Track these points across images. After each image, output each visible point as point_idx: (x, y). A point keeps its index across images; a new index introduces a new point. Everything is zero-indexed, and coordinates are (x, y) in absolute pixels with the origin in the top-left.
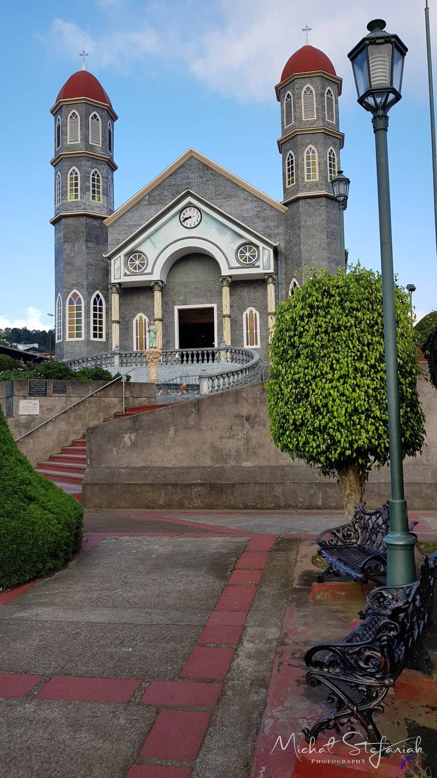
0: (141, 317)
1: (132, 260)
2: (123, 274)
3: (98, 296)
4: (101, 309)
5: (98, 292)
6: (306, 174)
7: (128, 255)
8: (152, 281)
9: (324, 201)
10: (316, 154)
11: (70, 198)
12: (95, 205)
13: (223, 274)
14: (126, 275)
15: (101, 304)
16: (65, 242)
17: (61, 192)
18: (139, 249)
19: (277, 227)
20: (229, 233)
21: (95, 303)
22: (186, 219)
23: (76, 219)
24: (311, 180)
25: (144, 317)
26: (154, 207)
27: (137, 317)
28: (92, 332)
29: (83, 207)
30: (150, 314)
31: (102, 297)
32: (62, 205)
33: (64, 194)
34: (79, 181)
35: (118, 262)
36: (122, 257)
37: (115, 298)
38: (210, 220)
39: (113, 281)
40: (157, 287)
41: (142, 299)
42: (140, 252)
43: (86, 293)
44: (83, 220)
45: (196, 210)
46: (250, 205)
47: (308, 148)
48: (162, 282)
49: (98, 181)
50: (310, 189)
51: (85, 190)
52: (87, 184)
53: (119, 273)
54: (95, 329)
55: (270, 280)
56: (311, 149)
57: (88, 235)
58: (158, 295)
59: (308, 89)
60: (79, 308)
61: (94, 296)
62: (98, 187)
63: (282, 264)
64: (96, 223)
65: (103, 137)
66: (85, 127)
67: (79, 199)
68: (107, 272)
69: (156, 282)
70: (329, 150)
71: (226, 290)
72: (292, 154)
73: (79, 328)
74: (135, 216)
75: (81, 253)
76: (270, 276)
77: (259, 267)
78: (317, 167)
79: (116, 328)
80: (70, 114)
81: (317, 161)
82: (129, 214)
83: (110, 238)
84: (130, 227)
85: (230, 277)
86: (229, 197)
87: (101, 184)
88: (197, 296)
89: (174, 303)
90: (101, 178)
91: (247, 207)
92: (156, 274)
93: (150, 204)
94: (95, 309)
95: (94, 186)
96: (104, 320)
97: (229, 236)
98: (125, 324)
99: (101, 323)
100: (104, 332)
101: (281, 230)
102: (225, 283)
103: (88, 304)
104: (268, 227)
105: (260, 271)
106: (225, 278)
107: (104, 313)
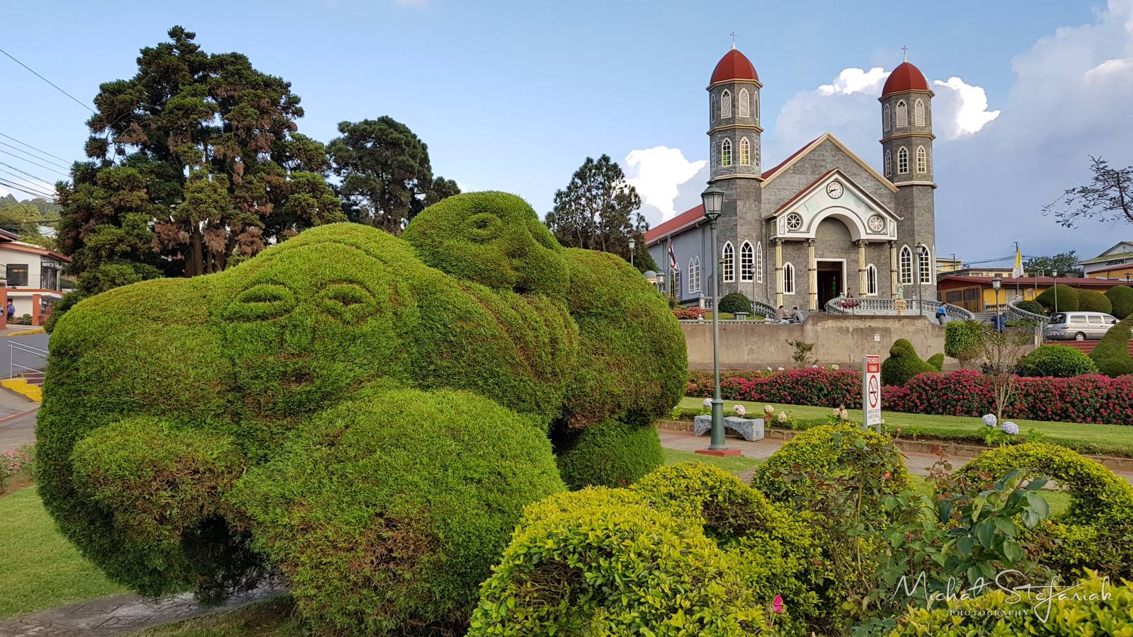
0: (788, 266)
2: (785, 230)
5: (759, 242)
6: (918, 167)
7: (788, 215)
8: (805, 238)
13: (862, 237)
14: (787, 232)
16: (737, 199)
19: (890, 203)
20: (865, 205)
22: (832, 191)
23: (746, 181)
25: (791, 265)
27: (785, 265)
28: (757, 275)
30: (796, 264)
33: (736, 159)
35: (782, 221)
36: (786, 217)
37: (779, 250)
38: (849, 192)
39: (778, 236)
40: (812, 243)
41: (789, 251)
42: (797, 213)
45: (840, 184)
46: (870, 184)
47: (919, 148)
48: (817, 239)
55: (894, 245)
58: (812, 250)
59: (919, 102)
61: (758, 245)
64: (758, 185)
66: (753, 104)
68: (773, 228)
69: (812, 240)
71: (863, 250)
76: (894, 242)
78: (925, 163)
79: (780, 274)
82: (778, 180)
83: (763, 197)
84: (779, 190)
88: (834, 252)
92: (811, 232)
96: (761, 266)
97: (863, 208)
100: (761, 276)
102: (862, 245)
103: (756, 253)
105: (889, 237)
106: (863, 241)
107: (761, 260)
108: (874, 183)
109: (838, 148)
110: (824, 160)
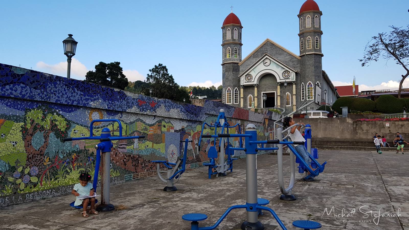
0: (250, 96)
1: (247, 77)
2: (244, 82)
3: (236, 89)
4: (237, 94)
5: (236, 88)
6: (307, 46)
7: (246, 76)
8: (254, 84)
9: (313, 56)
10: (311, 39)
11: (228, 57)
12: (235, 59)
13: (278, 82)
14: (245, 82)
15: (237, 92)
16: (226, 72)
17: (224, 55)
18: (250, 73)
19: (297, 64)
20: (280, 67)
21: (235, 91)
22: (265, 63)
23: (229, 64)
24: (309, 48)
25: (251, 96)
26: (255, 59)
27: (249, 96)
28: (234, 101)
29: (232, 60)
30: (253, 95)
31: (237, 89)
32: (225, 59)
33: (226, 56)
34: (230, 52)
35: (243, 78)
36: (244, 76)
37: (242, 90)
38: (274, 63)
39: (241, 84)
40: (255, 86)
41: (251, 90)
42: (250, 74)
43: (232, 88)
44: (232, 64)
45: (269, 60)
46: (288, 57)
47: (308, 37)
48: (257, 84)
49: (237, 51)
50: (309, 52)
51: (232, 54)
52: (233, 52)
53: (243, 82)
54: (235, 100)
55: (294, 83)
56: (309, 38)
57: (233, 69)
58: (256, 89)
59: (308, 16)
60: (230, 93)
61: (235, 89)
62: (237, 53)
63: (299, 78)
64: (236, 65)
65: (238, 36)
66: (232, 33)
67: (230, 58)
68: (239, 81)
69: (255, 85)
70: (316, 37)
71: (279, 87)
72: (303, 39)
73: (230, 100)
74: (248, 62)
75: (231, 75)
76: (294, 82)
77: (290, 79)
78: (311, 44)
79: (242, 100)
80: (228, 29)
81: (311, 41)
82: (247, 61)
83: (240, 69)
84: (247, 65)
85: (280, 82)
86: (281, 54)
87: (237, 52)
88: (269, 89)
89: (261, 91)
90: (237, 50)
91: (287, 57)
92: (255, 82)
93: (254, 58)
94: (235, 93)
95: (235, 53)
96: (238, 97)
97: (280, 68)
98: (245, 98)
99: (237, 98)
100: (238, 101)
101: (299, 65)
102: (278, 84)
103: (233, 92)
104: (294, 64)
105: (290, 80)
106: (278, 83)
107: (238, 95)
108: (290, 57)
109: (273, 45)
110: (267, 50)
